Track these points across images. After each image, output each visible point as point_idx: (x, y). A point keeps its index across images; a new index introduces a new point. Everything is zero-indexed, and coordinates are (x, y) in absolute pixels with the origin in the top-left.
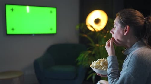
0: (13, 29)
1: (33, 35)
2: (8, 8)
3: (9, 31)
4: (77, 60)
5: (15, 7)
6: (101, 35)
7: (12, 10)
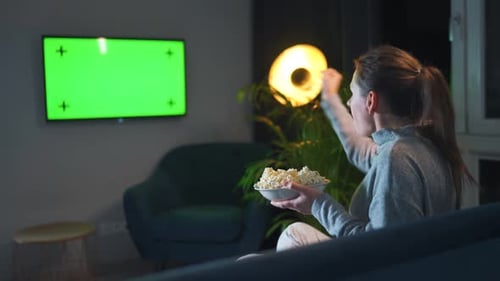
0: (64, 106)
1: (121, 120)
2: (51, 45)
3: (54, 112)
4: (239, 184)
5: (70, 44)
6: (304, 116)
7: (61, 51)
